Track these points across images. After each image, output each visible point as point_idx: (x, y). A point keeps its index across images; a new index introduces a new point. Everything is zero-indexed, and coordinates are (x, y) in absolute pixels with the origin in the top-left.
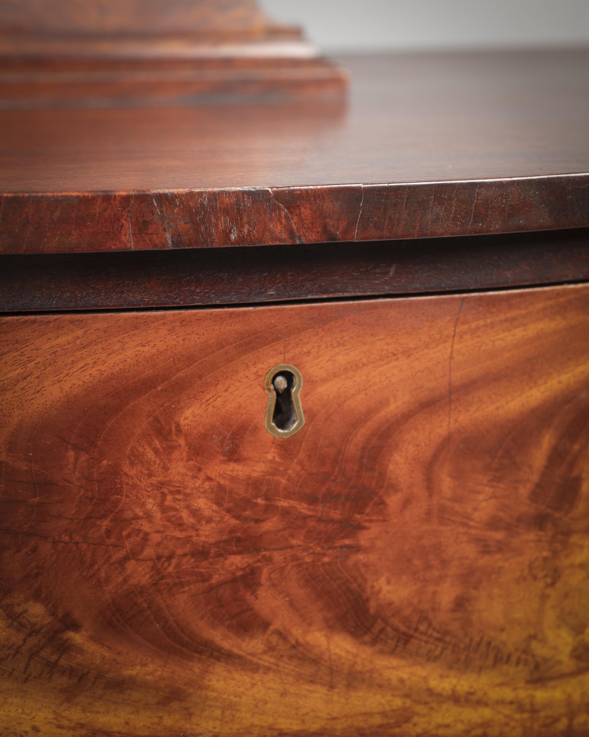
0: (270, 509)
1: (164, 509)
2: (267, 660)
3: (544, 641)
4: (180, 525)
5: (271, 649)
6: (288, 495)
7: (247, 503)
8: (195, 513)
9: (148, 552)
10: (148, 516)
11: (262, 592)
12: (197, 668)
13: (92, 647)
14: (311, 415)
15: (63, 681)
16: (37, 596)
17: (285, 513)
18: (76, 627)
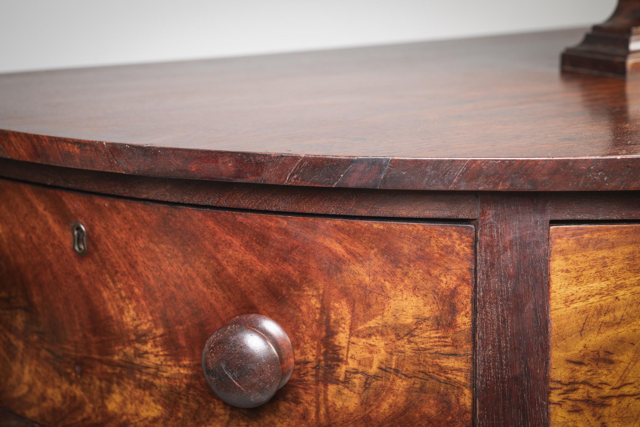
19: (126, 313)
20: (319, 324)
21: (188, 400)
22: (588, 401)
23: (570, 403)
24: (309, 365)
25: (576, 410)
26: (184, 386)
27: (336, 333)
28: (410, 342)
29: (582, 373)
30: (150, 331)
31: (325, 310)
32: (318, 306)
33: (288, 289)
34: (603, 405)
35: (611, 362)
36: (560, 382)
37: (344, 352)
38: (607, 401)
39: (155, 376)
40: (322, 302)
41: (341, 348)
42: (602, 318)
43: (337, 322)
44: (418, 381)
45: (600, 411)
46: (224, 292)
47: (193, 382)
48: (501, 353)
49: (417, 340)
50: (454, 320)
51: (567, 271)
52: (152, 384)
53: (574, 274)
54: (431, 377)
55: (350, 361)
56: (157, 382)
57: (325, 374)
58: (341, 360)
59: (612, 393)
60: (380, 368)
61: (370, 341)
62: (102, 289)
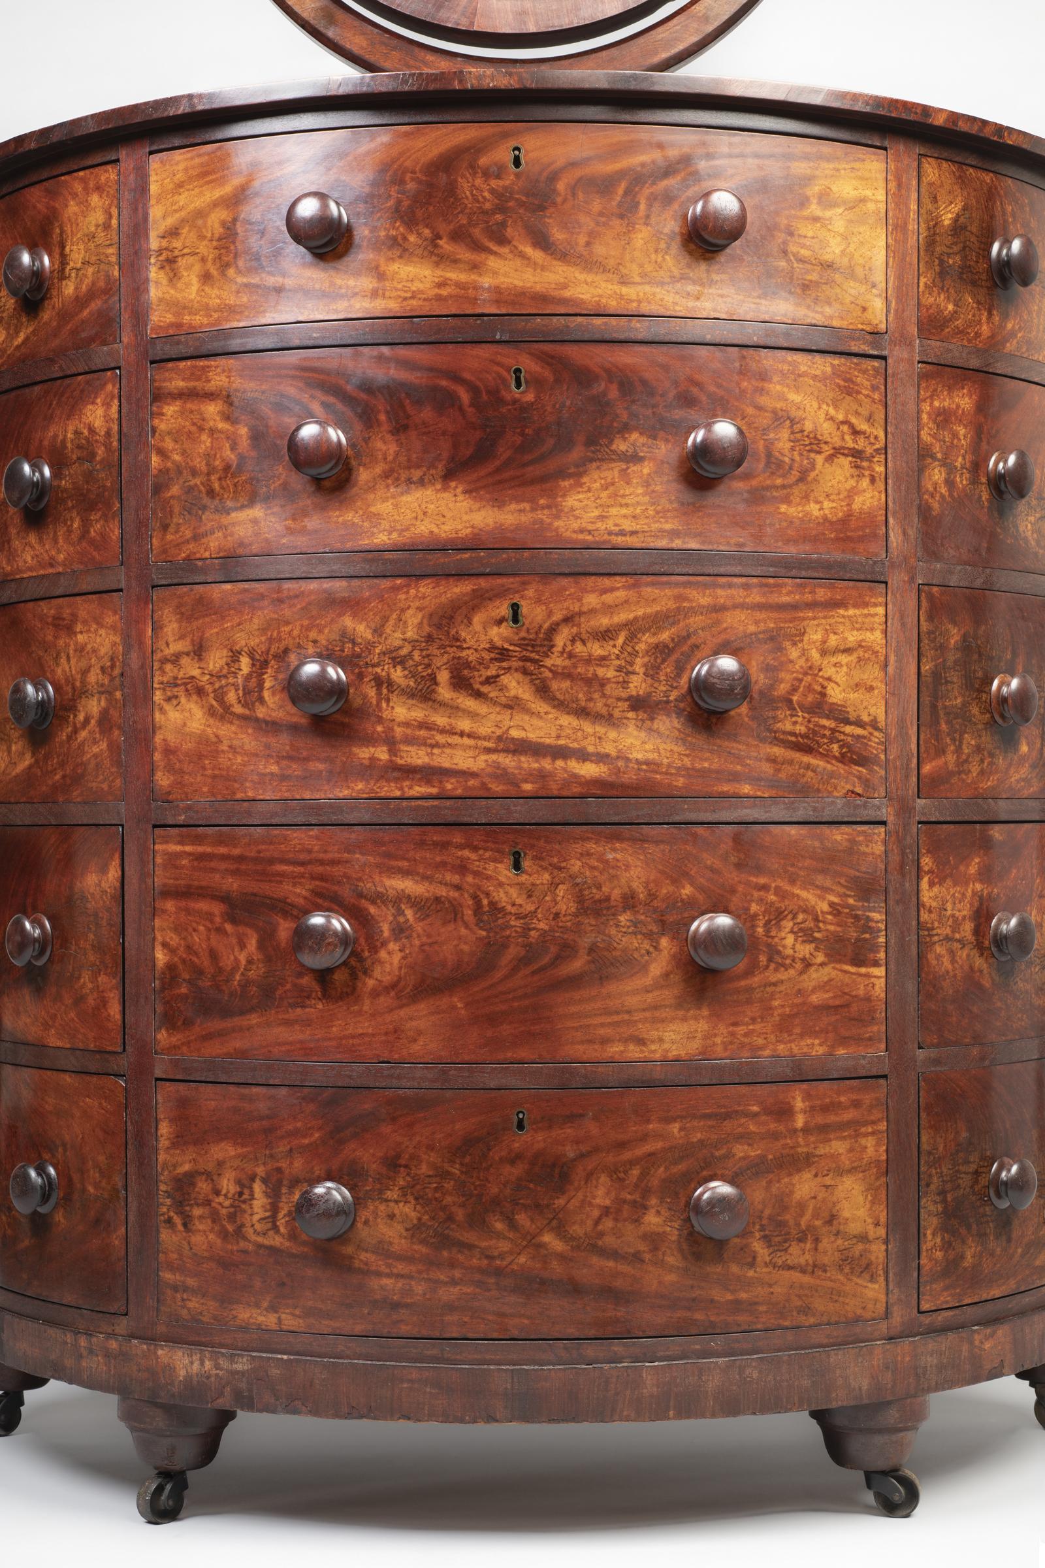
0: (511, 198)
1: (473, 195)
2: (510, 256)
3: (625, 267)
4: (478, 201)
5: (511, 252)
6: (518, 193)
7: (503, 195)
8: (484, 197)
9: (467, 211)
10: (467, 198)
11: (509, 230)
12: (483, 256)
13: (446, 246)
14: (527, 164)
15: (434, 258)
16: (427, 226)
17: (517, 200)
18: (441, 238)
45: (173, 266)
59: (179, 253)
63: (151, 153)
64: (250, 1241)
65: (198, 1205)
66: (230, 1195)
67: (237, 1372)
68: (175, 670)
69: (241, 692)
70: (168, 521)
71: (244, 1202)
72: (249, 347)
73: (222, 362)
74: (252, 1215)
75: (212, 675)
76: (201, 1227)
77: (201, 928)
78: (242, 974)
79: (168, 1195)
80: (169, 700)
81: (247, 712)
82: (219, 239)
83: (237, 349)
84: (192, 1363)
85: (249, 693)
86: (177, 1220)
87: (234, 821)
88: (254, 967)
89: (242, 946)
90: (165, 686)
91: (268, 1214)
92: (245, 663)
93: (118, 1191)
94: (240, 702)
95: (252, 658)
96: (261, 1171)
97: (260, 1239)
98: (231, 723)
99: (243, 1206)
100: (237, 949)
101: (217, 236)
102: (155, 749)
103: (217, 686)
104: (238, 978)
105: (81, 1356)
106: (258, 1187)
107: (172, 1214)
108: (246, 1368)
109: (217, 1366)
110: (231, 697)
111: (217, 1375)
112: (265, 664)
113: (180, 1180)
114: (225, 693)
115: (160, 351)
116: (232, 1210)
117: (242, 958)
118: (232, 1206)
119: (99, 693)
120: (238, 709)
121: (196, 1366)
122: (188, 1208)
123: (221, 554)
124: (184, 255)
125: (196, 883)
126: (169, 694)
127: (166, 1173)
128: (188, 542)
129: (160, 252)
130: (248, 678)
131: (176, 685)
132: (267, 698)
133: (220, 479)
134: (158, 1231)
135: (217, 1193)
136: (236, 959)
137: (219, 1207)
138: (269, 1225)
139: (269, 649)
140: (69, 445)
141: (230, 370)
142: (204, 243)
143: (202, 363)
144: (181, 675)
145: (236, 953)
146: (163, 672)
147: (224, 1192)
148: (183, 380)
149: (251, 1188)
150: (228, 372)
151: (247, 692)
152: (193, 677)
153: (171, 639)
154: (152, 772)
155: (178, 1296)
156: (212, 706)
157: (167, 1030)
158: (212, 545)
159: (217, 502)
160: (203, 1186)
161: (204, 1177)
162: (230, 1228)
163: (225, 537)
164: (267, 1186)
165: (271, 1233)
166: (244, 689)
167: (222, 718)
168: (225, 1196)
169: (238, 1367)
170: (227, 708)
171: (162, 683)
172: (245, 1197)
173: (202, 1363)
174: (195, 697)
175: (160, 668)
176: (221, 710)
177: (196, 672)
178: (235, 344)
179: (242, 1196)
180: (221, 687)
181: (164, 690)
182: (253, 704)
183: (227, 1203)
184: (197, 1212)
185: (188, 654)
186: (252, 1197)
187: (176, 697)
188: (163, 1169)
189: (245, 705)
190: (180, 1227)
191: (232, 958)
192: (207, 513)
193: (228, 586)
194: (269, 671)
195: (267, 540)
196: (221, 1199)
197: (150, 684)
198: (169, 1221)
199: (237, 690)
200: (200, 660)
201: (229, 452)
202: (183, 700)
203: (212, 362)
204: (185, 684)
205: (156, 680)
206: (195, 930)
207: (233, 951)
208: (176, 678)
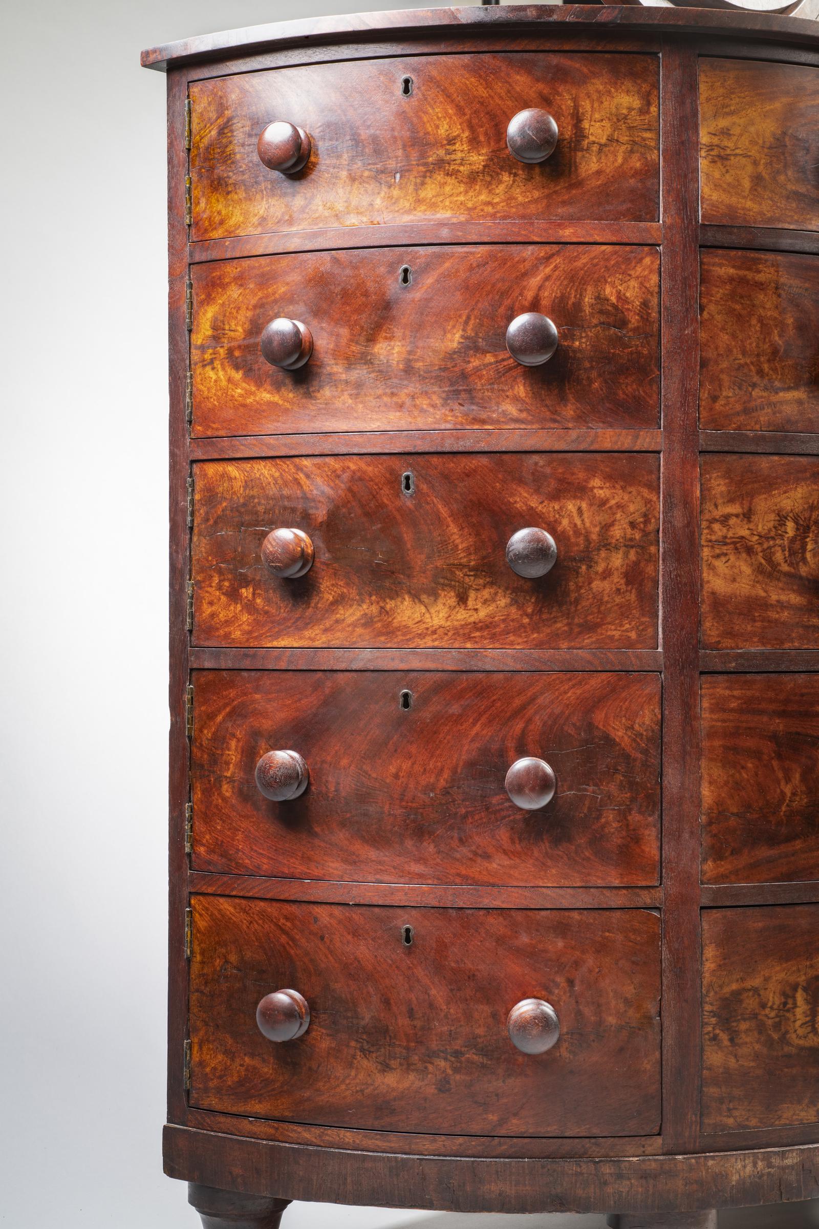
19: (441, 128)
20: (572, 115)
21: (484, 176)
22: (719, 156)
23: (710, 157)
24: (565, 142)
25: (713, 162)
26: (481, 167)
27: (583, 120)
28: (625, 123)
29: (716, 141)
30: (458, 136)
31: (576, 107)
32: (572, 105)
33: (554, 96)
34: (727, 159)
35: (730, 135)
36: (704, 145)
37: (587, 131)
38: (729, 157)
39: (461, 164)
40: (574, 102)
41: (585, 129)
42: (724, 110)
43: (583, 114)
44: (629, 146)
45: (725, 162)
46: (513, 102)
47: (488, 163)
48: (674, 128)
49: (629, 121)
50: (649, 109)
51: (707, 82)
52: (458, 171)
53: (710, 84)
54: (637, 144)
55: (590, 136)
56: (462, 168)
57: (575, 146)
58: (585, 137)
59: (731, 153)
60: (608, 140)
61: (602, 124)
62: (423, 115)
63: (700, 55)
64: (793, 1046)
65: (745, 1020)
66: (775, 1007)
67: (788, 1167)
68: (725, 530)
69: (787, 553)
70: (717, 393)
71: (788, 1011)
72: (797, 248)
73: (770, 256)
74: (794, 1021)
75: (760, 536)
76: (748, 1040)
77: (750, 765)
78: (788, 805)
79: (714, 1014)
80: (718, 556)
81: (792, 570)
82: (770, 148)
83: (787, 248)
84: (745, 1167)
85: (794, 554)
86: (724, 1037)
87: (783, 668)
88: (797, 799)
89: (788, 780)
90: (712, 544)
91: (808, 1019)
92: (790, 527)
93: (650, 1018)
94: (786, 561)
95: (796, 523)
96: (802, 979)
97: (801, 1042)
98: (778, 580)
99: (788, 1015)
100: (783, 783)
101: (768, 144)
102: (703, 601)
103: (765, 546)
104: (784, 809)
105: (606, 1183)
106: (800, 996)
107: (717, 1031)
108: (795, 1161)
109: (770, 1165)
110: (779, 556)
111: (769, 1173)
112: (807, 529)
113: (726, 999)
114: (774, 553)
115: (711, 237)
116: (777, 1019)
117: (788, 790)
118: (777, 1016)
119: (625, 546)
120: (785, 568)
121: (749, 1169)
122: (734, 1024)
123: (771, 429)
124: (736, 155)
125: (744, 725)
126: (717, 551)
127: (712, 994)
128: (738, 414)
129: (711, 147)
130: (793, 540)
131: (726, 544)
132: (809, 559)
133: (769, 361)
134: (702, 1050)
135: (763, 1006)
136: (782, 791)
137: (765, 1019)
138: (809, 1029)
139: (810, 517)
140: (587, 310)
141: (778, 266)
142: (756, 148)
143: (753, 255)
144: (730, 534)
145: (782, 787)
146: (712, 532)
147: (770, 1004)
148: (734, 267)
149: (794, 998)
150: (776, 265)
151: (792, 553)
152: (742, 537)
153: (720, 501)
154: (699, 624)
155: (724, 1107)
156: (761, 564)
157: (714, 861)
158: (762, 419)
159: (766, 381)
160: (750, 1003)
161: (751, 993)
162: (776, 1036)
163: (774, 413)
164: (807, 994)
165: (811, 1035)
166: (790, 550)
167: (770, 576)
168: (771, 1008)
169: (788, 1162)
170: (774, 566)
171: (710, 541)
172: (788, 1006)
173: (755, 1164)
174: (744, 555)
175: (708, 527)
176: (769, 569)
177: (745, 532)
178: (786, 243)
179: (786, 1007)
180: (770, 548)
181: (712, 547)
182: (797, 564)
183: (773, 1014)
184: (743, 1026)
185: (737, 516)
186: (795, 1005)
187: (726, 554)
188: (708, 992)
189: (791, 565)
190: (726, 1043)
191: (778, 791)
192: (757, 390)
193: (776, 458)
194: (811, 535)
195: (810, 420)
196: (767, 1011)
197: (697, 541)
198: (715, 1038)
199: (783, 551)
200: (749, 521)
201: (777, 338)
202: (732, 558)
203: (762, 256)
204: (734, 543)
205: (703, 537)
206: (743, 768)
207: (779, 784)
208: (726, 537)
